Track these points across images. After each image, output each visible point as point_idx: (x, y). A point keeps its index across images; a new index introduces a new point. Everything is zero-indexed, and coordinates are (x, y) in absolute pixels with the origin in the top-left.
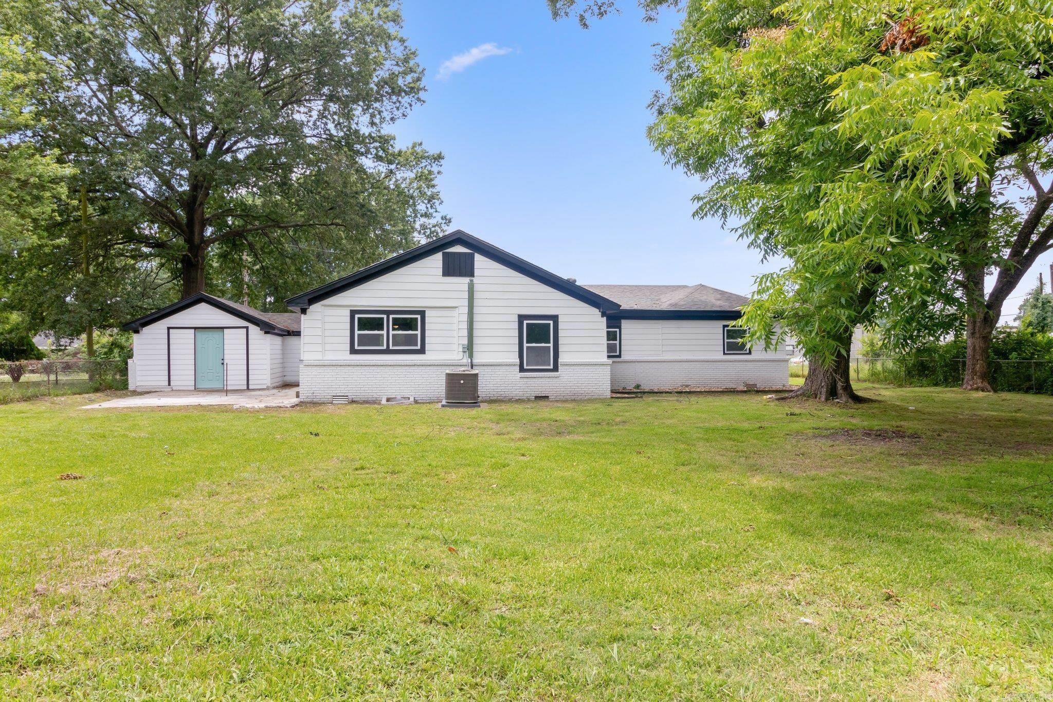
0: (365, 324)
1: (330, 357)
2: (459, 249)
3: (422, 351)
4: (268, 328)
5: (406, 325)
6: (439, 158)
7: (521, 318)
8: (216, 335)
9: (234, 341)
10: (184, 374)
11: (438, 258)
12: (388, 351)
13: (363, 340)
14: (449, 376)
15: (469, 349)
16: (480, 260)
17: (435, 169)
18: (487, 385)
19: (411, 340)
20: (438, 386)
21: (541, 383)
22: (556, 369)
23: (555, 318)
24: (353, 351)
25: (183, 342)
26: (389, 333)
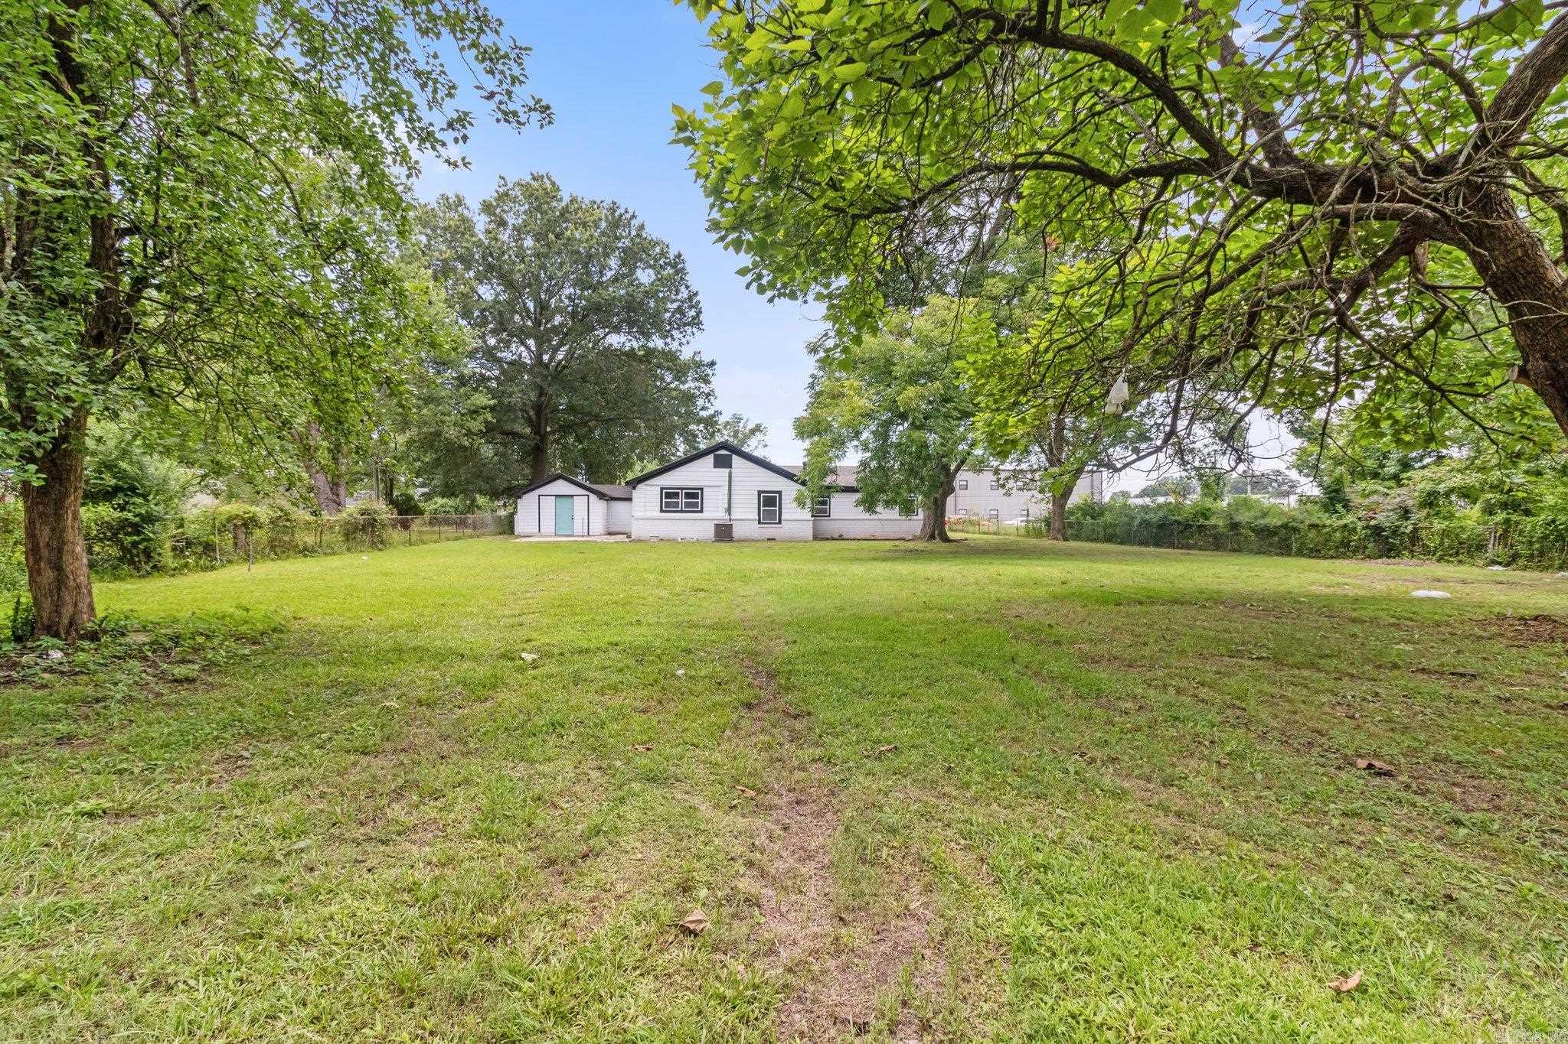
0: (668, 496)
1: (649, 514)
2: (723, 452)
3: (701, 511)
4: (601, 496)
5: (694, 496)
6: (712, 364)
7: (760, 492)
8: (569, 500)
9: (580, 503)
10: (548, 526)
11: (711, 456)
12: (681, 511)
13: (668, 505)
14: (717, 526)
15: (729, 510)
16: (735, 459)
17: (710, 372)
18: (738, 531)
19: (695, 505)
20: (711, 532)
21: (771, 530)
22: (780, 522)
23: (780, 493)
24: (662, 511)
25: (548, 504)
26: (682, 500)
